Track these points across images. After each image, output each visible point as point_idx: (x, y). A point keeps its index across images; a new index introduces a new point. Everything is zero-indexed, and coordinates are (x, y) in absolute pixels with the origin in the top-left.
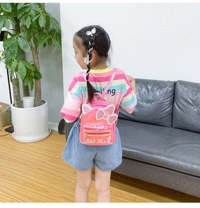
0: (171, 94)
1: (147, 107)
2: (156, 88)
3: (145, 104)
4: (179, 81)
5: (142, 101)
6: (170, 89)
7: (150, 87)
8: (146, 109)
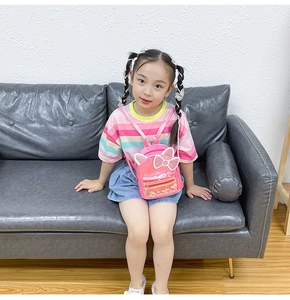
0: (102, 107)
1: (66, 134)
2: (76, 99)
3: (60, 128)
4: (113, 84)
5: (56, 125)
6: (100, 98)
7: (65, 99)
8: (65, 137)
